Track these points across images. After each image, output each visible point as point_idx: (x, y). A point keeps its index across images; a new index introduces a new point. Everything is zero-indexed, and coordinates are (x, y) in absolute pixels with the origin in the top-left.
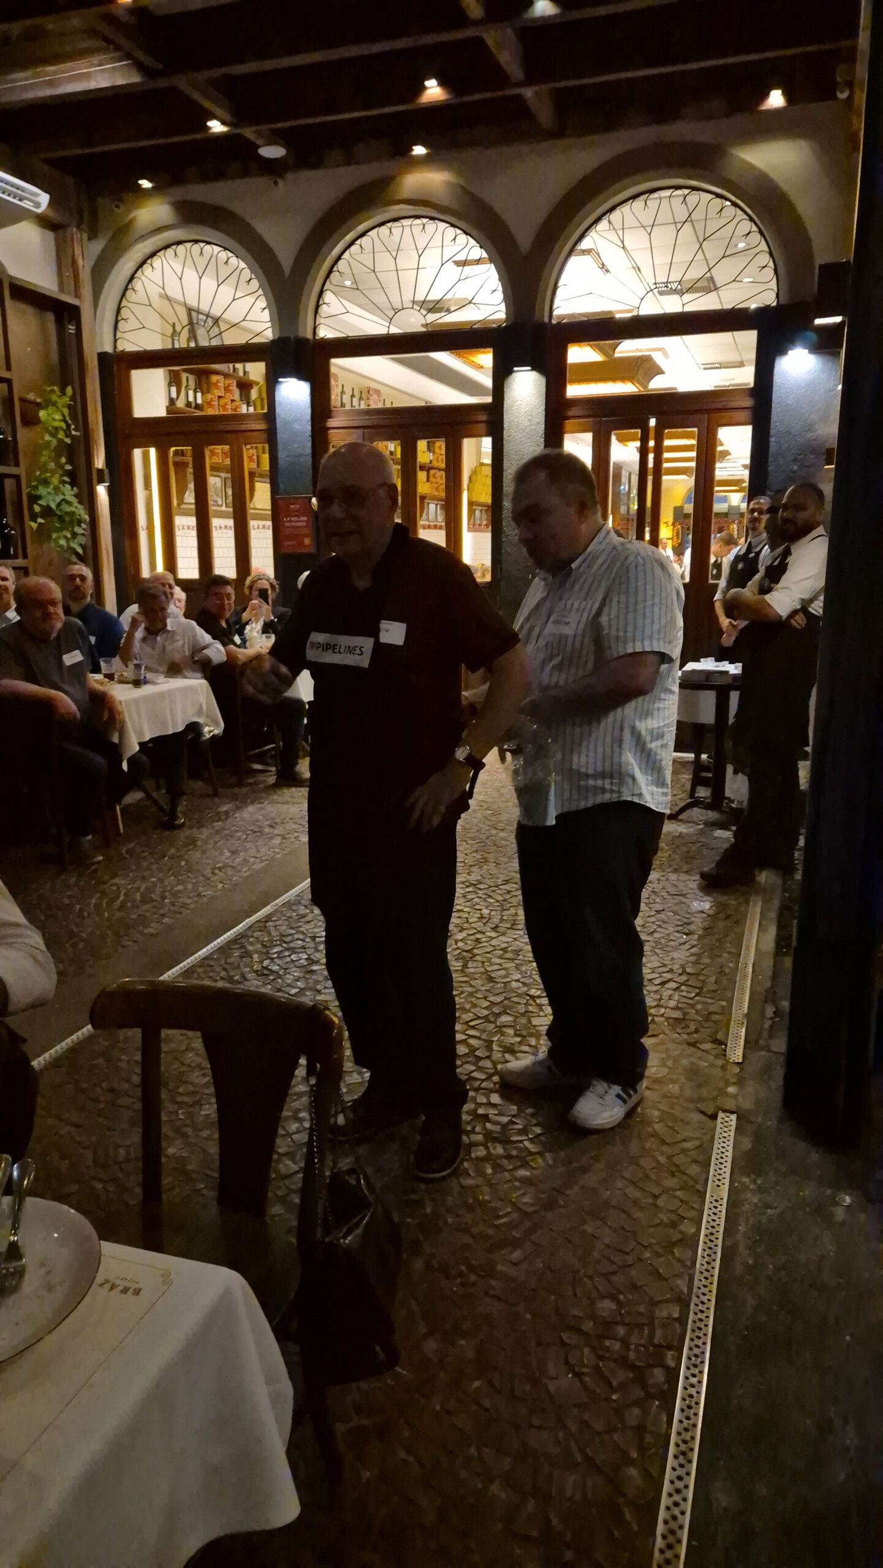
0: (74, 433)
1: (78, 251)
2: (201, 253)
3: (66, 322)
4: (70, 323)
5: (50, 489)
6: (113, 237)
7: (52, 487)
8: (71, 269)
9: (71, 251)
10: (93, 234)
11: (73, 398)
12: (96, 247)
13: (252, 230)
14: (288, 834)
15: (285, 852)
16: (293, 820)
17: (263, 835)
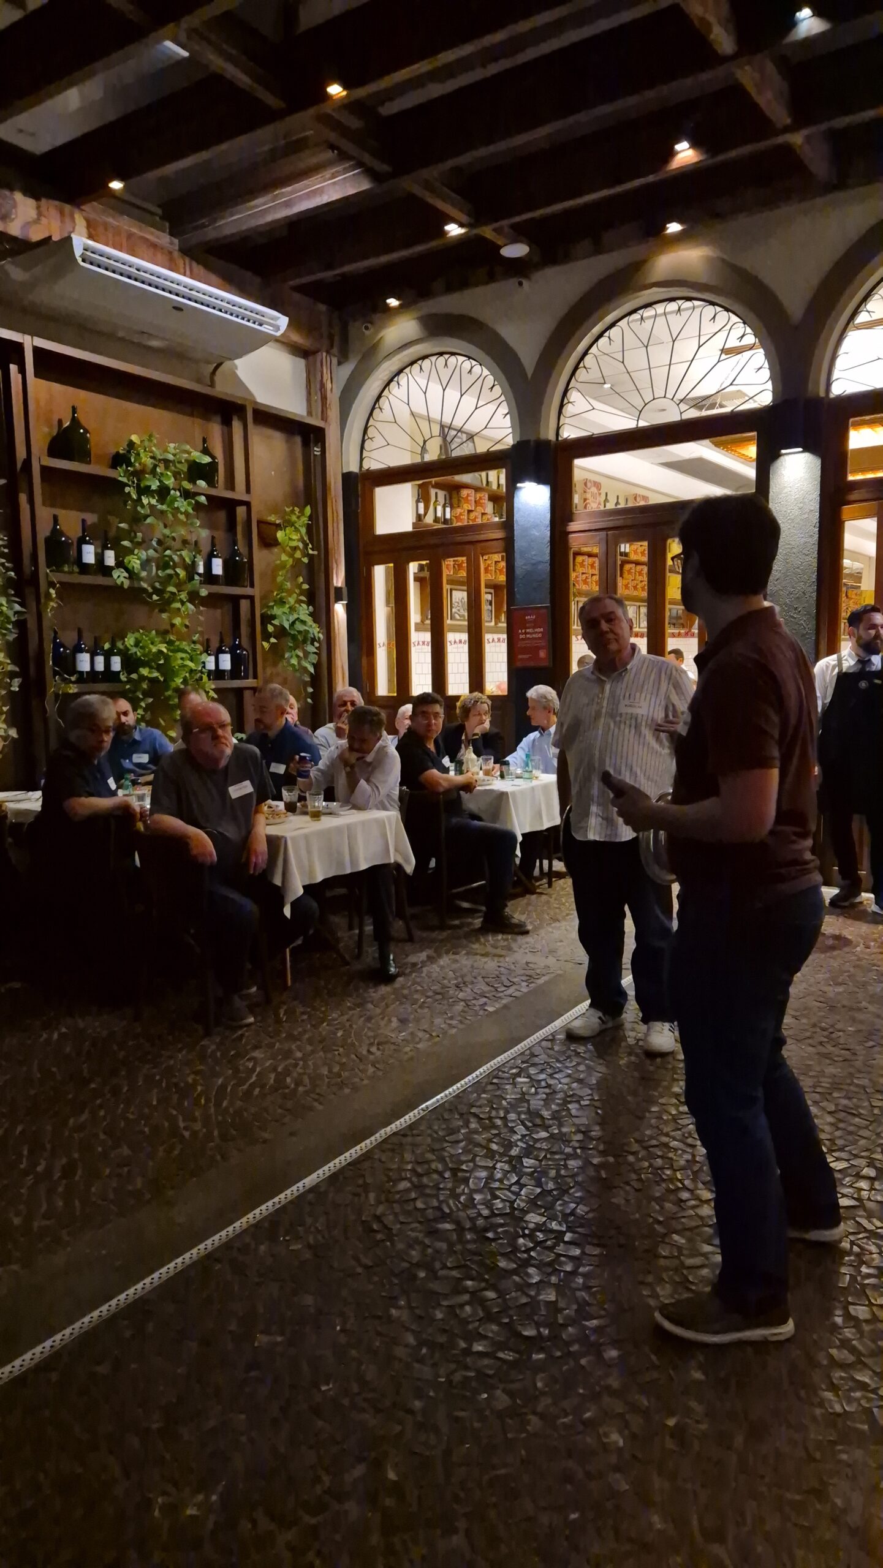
0: (311, 552)
1: (326, 376)
2: (446, 364)
3: (312, 445)
4: (316, 445)
5: (286, 609)
6: (363, 358)
7: (287, 606)
8: (320, 395)
9: (320, 377)
10: (343, 359)
11: (310, 518)
12: (345, 371)
13: (496, 335)
14: (475, 999)
15: (461, 1026)
16: (486, 980)
17: (443, 998)
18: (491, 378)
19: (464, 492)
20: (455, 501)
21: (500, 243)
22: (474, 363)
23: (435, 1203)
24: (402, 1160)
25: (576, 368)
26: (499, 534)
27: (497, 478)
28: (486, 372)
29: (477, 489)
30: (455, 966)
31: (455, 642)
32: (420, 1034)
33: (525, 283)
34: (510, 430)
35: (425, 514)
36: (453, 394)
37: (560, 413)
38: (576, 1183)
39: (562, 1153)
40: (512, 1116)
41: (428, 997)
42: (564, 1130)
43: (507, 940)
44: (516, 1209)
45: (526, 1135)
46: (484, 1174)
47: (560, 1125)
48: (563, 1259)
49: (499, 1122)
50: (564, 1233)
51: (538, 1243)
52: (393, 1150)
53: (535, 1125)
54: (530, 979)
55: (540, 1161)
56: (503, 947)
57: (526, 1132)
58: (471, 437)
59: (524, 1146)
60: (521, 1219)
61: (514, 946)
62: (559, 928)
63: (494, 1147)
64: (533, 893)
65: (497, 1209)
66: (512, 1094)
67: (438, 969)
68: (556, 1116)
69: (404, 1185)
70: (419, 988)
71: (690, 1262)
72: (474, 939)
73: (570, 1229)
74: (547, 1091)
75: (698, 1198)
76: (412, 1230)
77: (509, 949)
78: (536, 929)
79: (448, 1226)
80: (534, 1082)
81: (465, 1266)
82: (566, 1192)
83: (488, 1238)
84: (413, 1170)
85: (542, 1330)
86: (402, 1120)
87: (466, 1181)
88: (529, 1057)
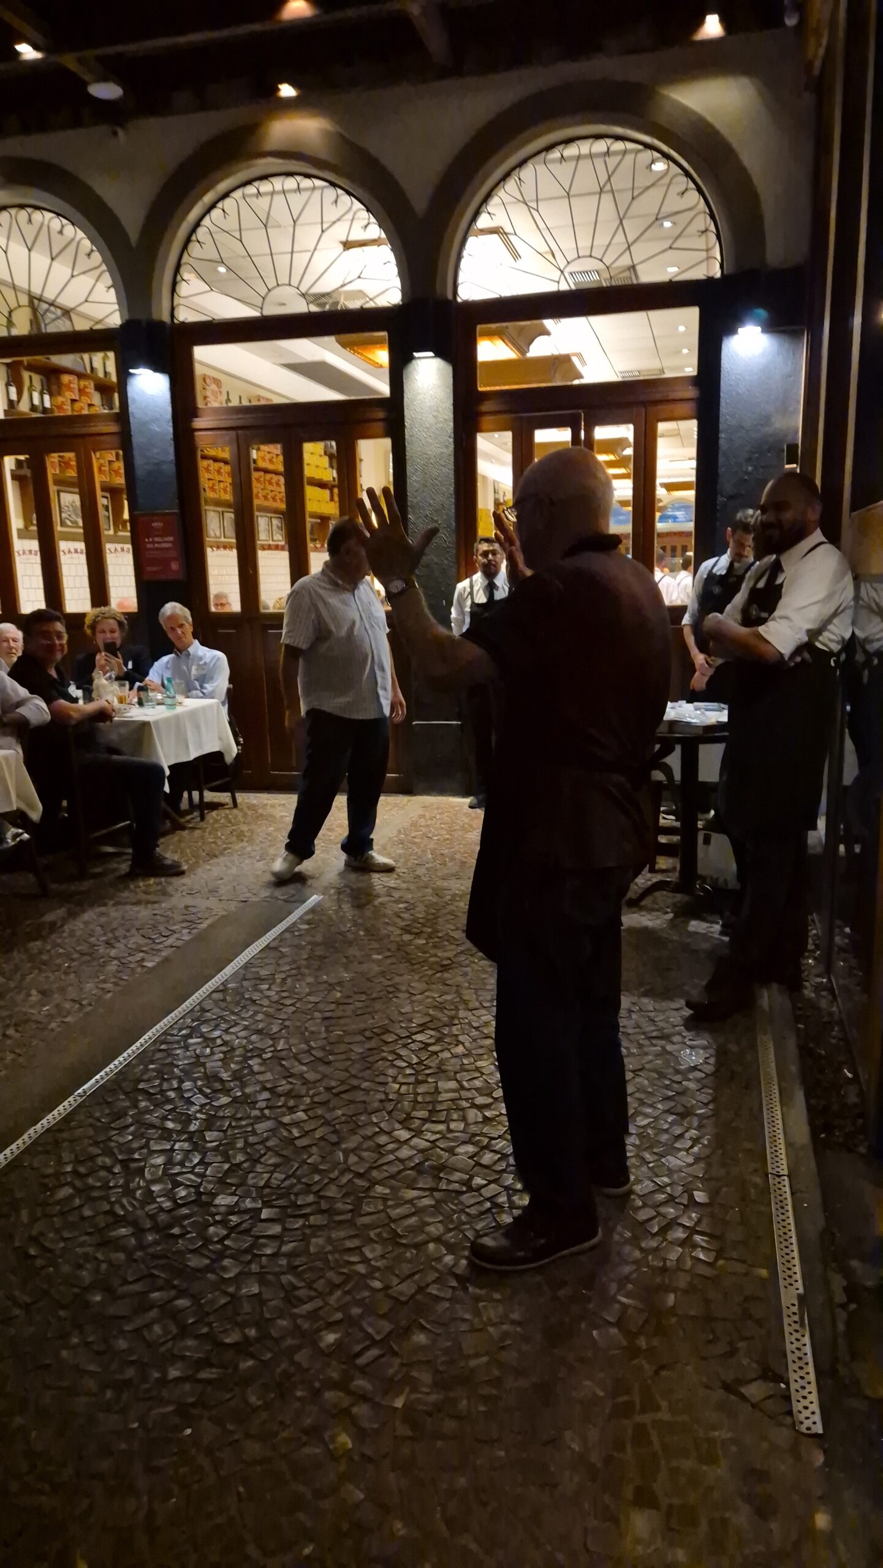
2: (30, 220)
13: (88, 189)
14: (130, 955)
15: (118, 989)
16: (141, 931)
17: (94, 959)
18: (87, 244)
19: (66, 378)
20: (54, 388)
21: (86, 77)
22: (65, 221)
23: (107, 1207)
24: (60, 1162)
25: (188, 241)
26: (113, 428)
27: (104, 363)
28: (81, 234)
29: (81, 376)
30: (103, 919)
31: (70, 552)
32: (68, 1005)
33: (121, 133)
34: (116, 307)
35: (19, 401)
36: (41, 260)
37: (173, 290)
38: (268, 1149)
39: (249, 1117)
40: (187, 1085)
41: (73, 960)
42: (247, 1090)
43: (160, 883)
44: (202, 1193)
45: (206, 1104)
46: (160, 1160)
47: (243, 1086)
48: (262, 1241)
49: (172, 1094)
50: (260, 1210)
51: (232, 1229)
52: (47, 1152)
53: (215, 1091)
54: (191, 923)
55: (225, 1131)
56: (155, 893)
57: (204, 1101)
58: (67, 313)
59: (203, 1116)
60: (210, 1204)
61: (170, 889)
62: (218, 864)
63: (170, 1125)
64: (183, 828)
65: (181, 1198)
66: (185, 1058)
67: (82, 926)
68: (237, 1076)
69: (66, 1191)
70: (61, 951)
71: (395, 1213)
72: (121, 886)
73: (267, 1204)
74: (224, 1049)
75: (397, 1141)
76: (82, 1245)
77: (165, 893)
78: (193, 868)
79: (123, 1231)
80: (208, 1041)
81: (152, 1275)
82: (257, 1161)
83: (174, 1236)
84: (75, 1172)
85: (247, 1331)
86: (55, 1112)
87: (141, 1172)
88: (200, 1014)
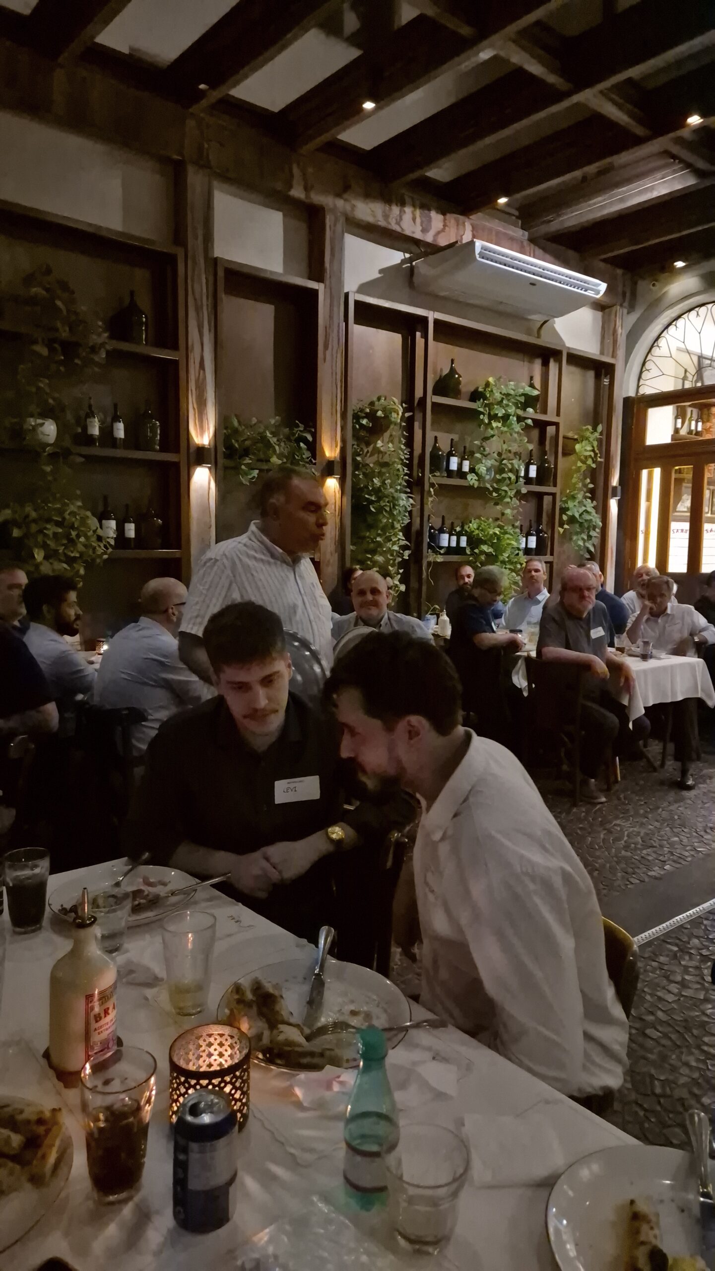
0: (599, 459)
1: (618, 323)
3: (603, 376)
4: (606, 376)
6: (647, 308)
7: (577, 501)
8: (612, 338)
9: (614, 326)
10: (632, 308)
11: (601, 434)
12: (632, 318)
20: (705, 417)
35: (682, 428)
